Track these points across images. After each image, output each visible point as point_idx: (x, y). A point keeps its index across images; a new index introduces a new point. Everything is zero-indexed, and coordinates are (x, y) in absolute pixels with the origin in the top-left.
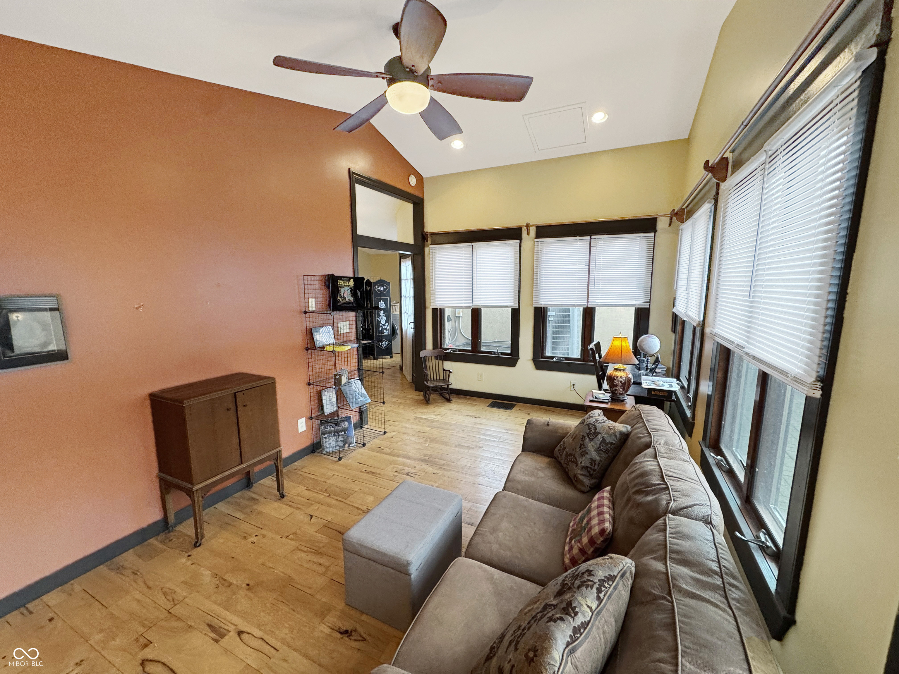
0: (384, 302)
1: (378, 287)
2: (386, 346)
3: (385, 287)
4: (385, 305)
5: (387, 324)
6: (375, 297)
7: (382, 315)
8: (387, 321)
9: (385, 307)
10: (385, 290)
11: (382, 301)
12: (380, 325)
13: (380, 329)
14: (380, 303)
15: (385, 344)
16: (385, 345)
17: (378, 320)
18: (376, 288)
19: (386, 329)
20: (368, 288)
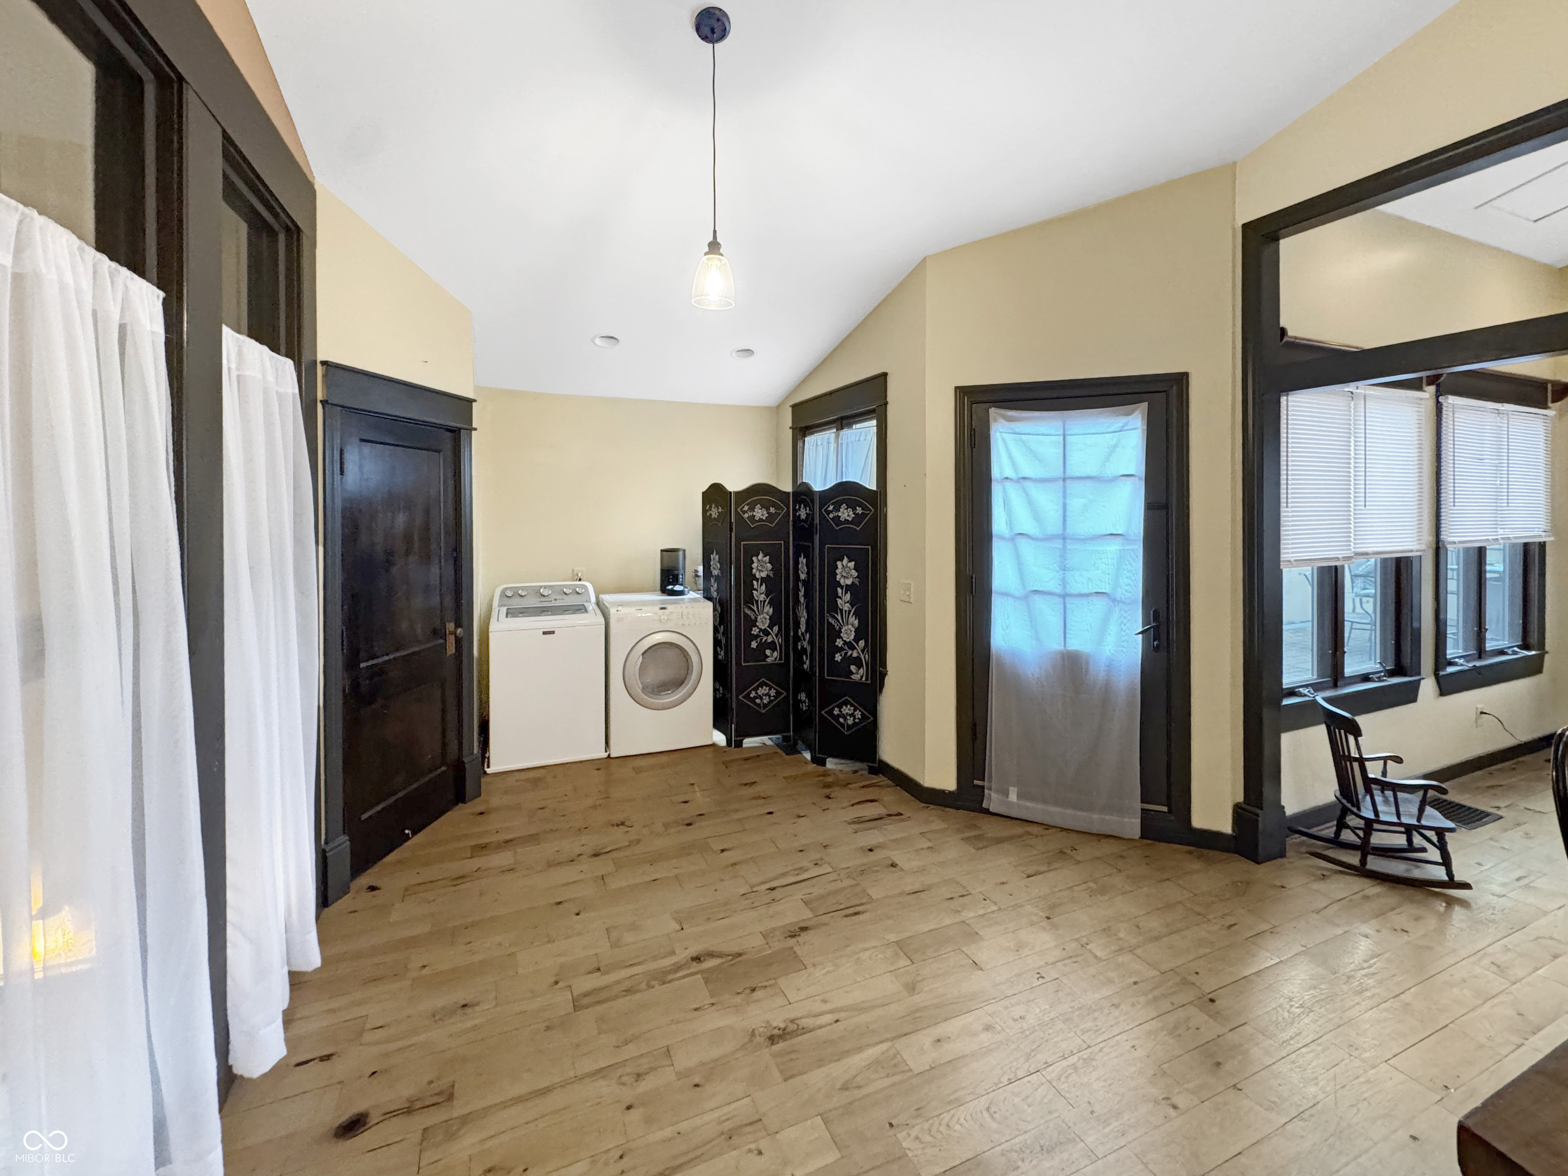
0: (852, 564)
1: (837, 509)
2: (855, 724)
3: (859, 510)
4: (855, 574)
5: (862, 643)
6: (822, 545)
7: (846, 607)
8: (860, 634)
9: (857, 581)
10: (858, 519)
11: (846, 560)
12: (839, 643)
13: (838, 657)
14: (839, 564)
15: (852, 715)
16: (850, 721)
17: (830, 624)
18: (829, 512)
19: (858, 662)
20: (803, 514)
